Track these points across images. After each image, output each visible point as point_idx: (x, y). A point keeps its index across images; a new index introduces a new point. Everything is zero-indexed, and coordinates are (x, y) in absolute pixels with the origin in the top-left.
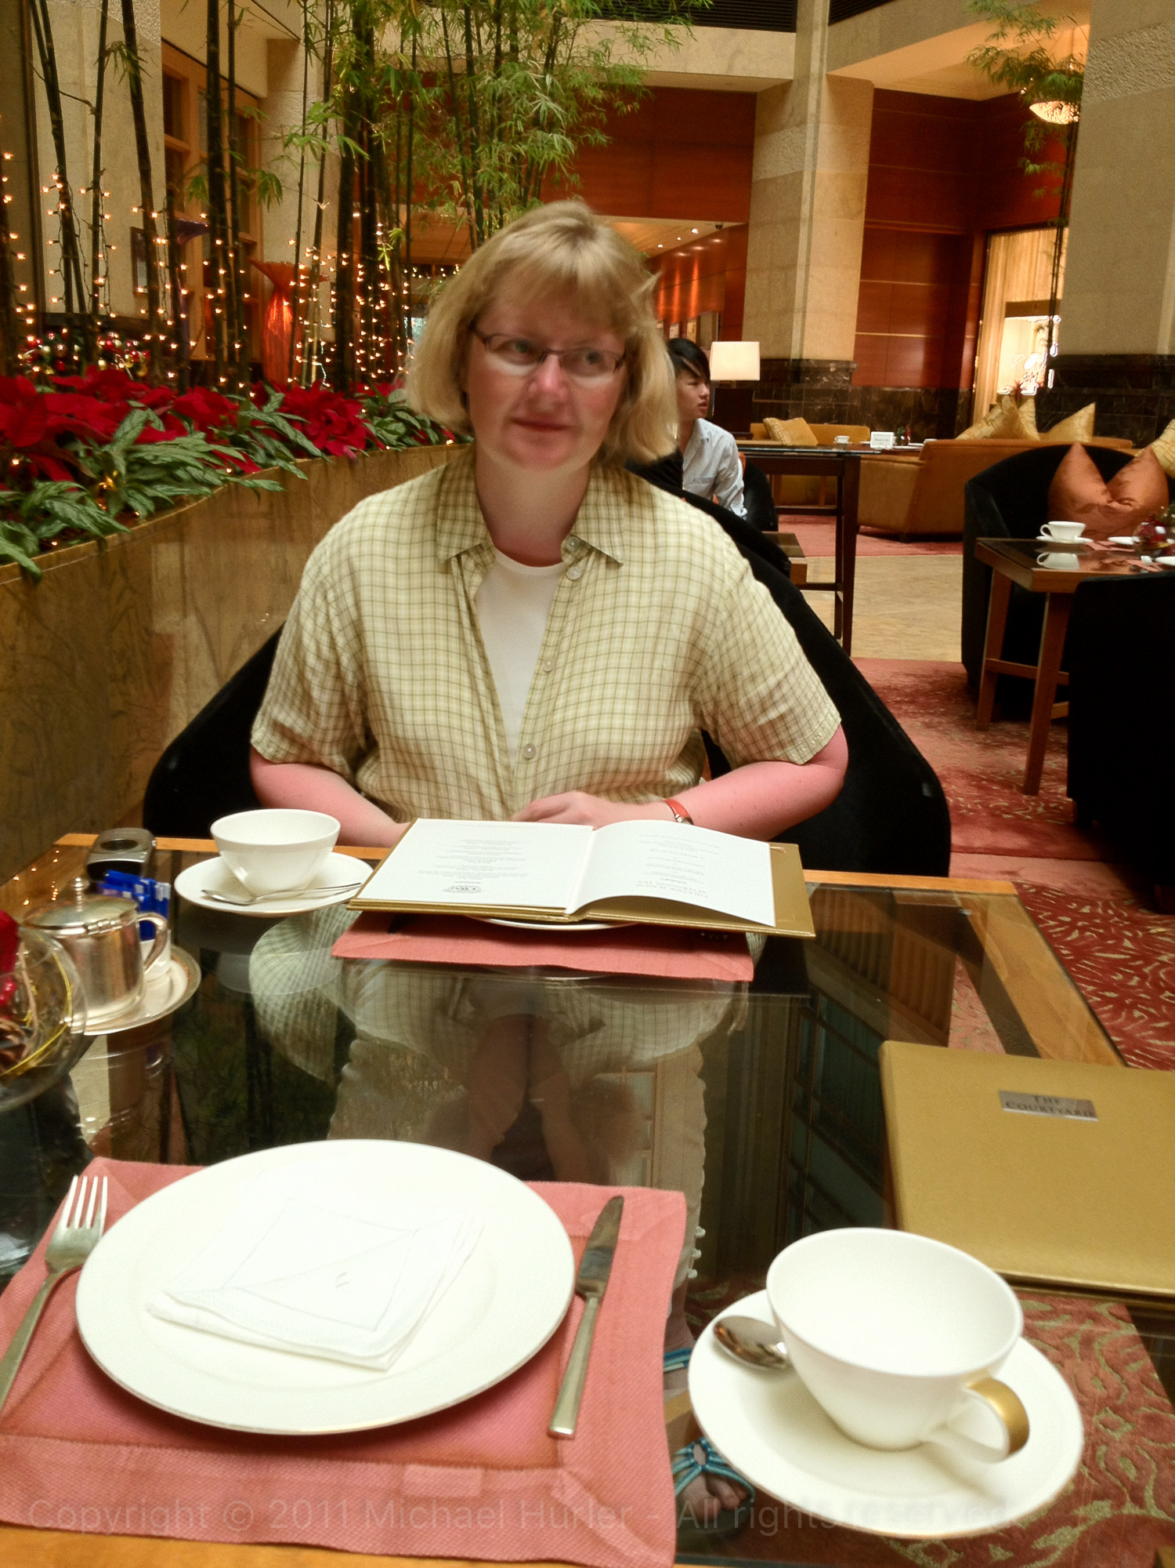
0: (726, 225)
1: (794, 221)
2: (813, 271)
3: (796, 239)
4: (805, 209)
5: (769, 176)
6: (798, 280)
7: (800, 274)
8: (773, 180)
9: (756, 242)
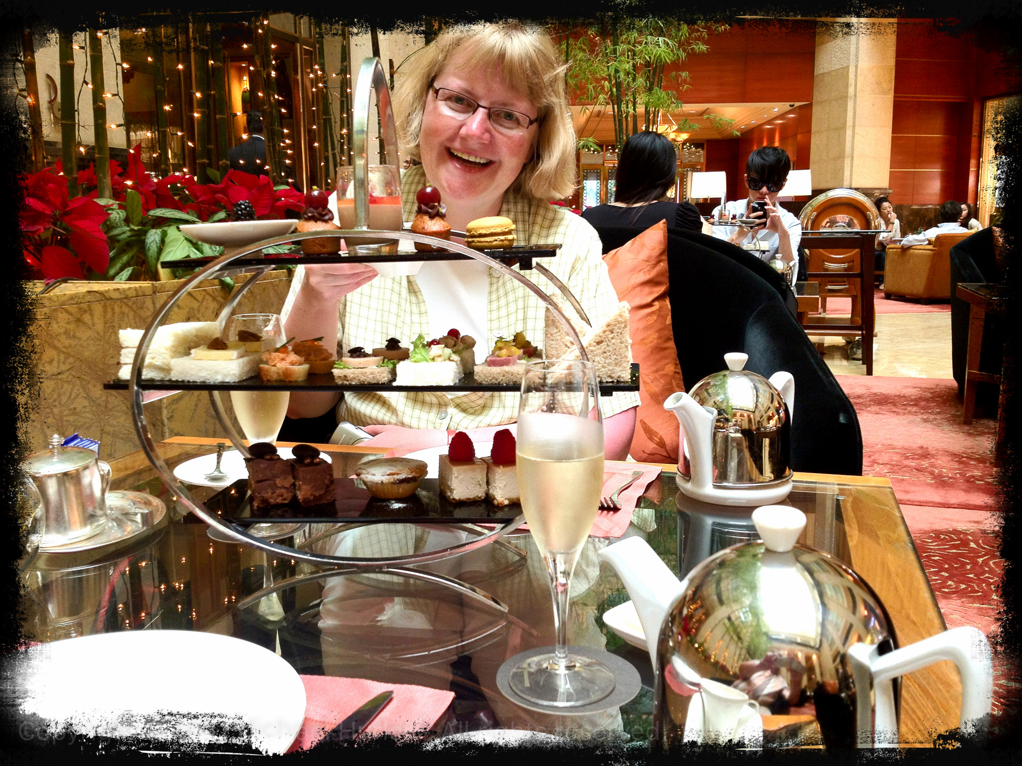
0: (797, 104)
1: (844, 98)
2: (857, 130)
3: (846, 110)
4: (851, 90)
5: (825, 71)
6: (847, 136)
7: (849, 132)
8: (829, 73)
9: (818, 114)
